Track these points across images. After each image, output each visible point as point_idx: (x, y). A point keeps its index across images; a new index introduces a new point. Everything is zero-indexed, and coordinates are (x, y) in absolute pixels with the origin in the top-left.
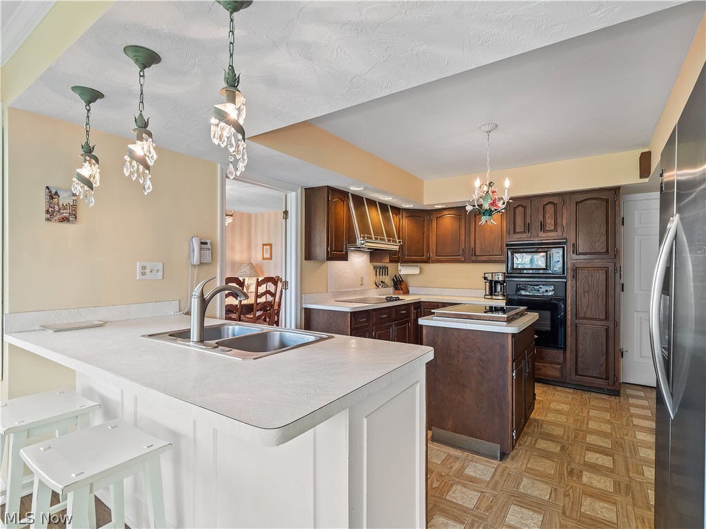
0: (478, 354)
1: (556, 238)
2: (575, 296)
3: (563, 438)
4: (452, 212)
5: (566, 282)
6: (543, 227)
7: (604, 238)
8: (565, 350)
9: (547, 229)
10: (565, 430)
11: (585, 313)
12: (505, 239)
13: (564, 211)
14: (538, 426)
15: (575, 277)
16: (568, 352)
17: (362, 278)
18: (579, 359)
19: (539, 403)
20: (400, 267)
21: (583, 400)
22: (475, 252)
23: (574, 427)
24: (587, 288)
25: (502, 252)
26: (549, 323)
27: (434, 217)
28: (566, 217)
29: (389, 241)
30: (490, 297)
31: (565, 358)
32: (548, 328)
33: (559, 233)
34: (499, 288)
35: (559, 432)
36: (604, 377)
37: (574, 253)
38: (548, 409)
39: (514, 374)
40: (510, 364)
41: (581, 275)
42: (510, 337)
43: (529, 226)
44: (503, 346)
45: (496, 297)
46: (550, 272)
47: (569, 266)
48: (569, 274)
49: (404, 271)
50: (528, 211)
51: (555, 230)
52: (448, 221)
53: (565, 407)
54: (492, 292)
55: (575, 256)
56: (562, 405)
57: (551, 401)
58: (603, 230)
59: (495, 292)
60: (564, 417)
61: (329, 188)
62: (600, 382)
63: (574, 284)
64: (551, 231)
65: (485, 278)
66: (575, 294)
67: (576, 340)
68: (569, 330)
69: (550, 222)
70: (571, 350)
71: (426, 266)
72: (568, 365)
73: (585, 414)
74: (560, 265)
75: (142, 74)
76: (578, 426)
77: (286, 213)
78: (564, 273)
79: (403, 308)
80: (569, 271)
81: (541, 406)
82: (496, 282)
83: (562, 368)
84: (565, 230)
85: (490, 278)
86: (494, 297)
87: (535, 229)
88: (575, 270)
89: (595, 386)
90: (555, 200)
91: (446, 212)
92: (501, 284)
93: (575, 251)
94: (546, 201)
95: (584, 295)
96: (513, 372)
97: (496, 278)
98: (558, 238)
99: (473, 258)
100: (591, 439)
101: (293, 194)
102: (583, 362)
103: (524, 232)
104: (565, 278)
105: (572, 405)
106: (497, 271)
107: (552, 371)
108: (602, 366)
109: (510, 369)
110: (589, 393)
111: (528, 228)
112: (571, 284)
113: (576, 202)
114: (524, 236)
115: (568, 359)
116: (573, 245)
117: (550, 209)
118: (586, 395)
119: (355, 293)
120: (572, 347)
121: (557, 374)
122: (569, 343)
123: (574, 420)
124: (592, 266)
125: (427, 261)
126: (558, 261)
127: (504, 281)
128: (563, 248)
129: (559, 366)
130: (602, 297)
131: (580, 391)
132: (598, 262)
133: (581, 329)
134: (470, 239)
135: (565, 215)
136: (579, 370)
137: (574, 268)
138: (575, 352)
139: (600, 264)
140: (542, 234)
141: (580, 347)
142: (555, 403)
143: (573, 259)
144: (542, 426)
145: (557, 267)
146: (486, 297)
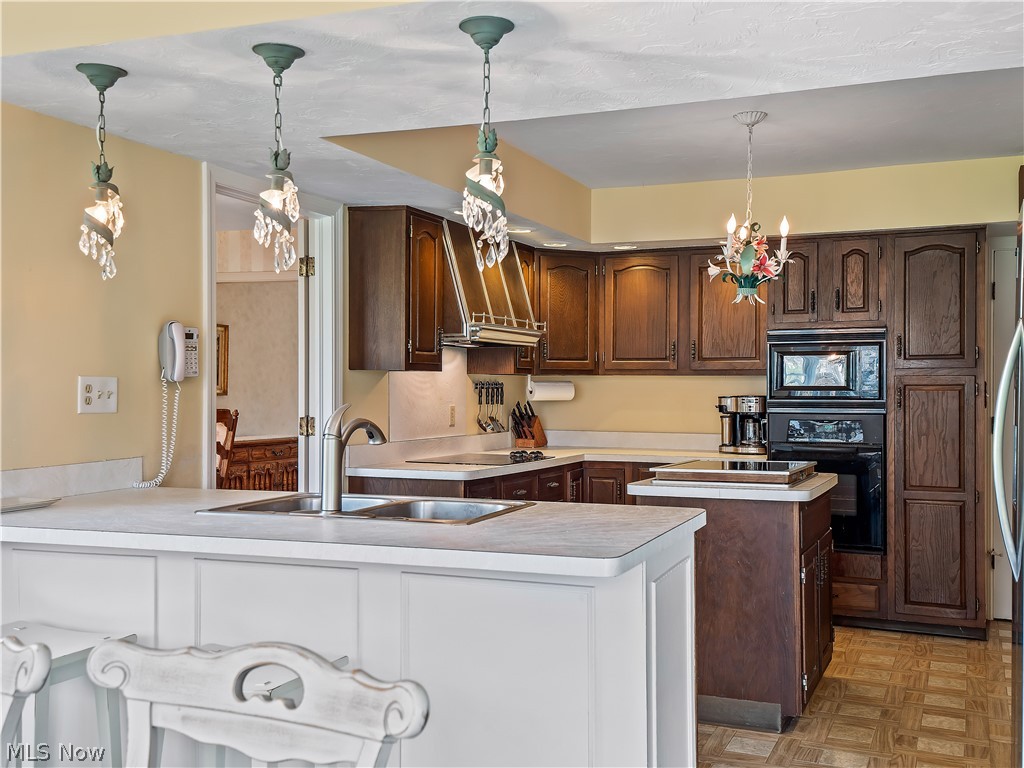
0: (740, 544)
1: (866, 324)
2: (902, 443)
3: (885, 700)
4: (650, 260)
5: (885, 415)
6: (841, 301)
7: (955, 327)
8: (885, 554)
9: (850, 305)
10: (887, 692)
11: (922, 477)
12: (763, 325)
13: (883, 269)
14: (840, 687)
15: (902, 404)
16: (891, 557)
17: (453, 409)
18: (912, 570)
19: (839, 656)
20: (530, 385)
21: (919, 648)
22: (700, 351)
23: (904, 685)
24: (924, 424)
25: (758, 351)
26: (853, 499)
27: (608, 270)
28: (885, 284)
29: (521, 325)
30: (731, 449)
31: (884, 570)
32: (852, 511)
33: (872, 314)
34: (751, 429)
35: (877, 693)
36: (958, 603)
37: (900, 355)
38: (856, 663)
39: (803, 575)
40: (796, 556)
41: (913, 399)
42: (796, 509)
43: (813, 298)
44: (784, 527)
45: (745, 450)
46: (852, 394)
47: (892, 381)
48: (891, 399)
49: (540, 392)
50: (813, 268)
51: (864, 308)
52: (639, 279)
53: (887, 660)
54: (736, 438)
55: (902, 363)
56: (882, 657)
57: (859, 653)
58: (955, 310)
59: (743, 436)
60: (884, 673)
61: (411, 211)
62: (952, 614)
63: (900, 419)
64: (857, 310)
65: (721, 408)
66: (902, 439)
67: (905, 533)
68: (891, 512)
69: (855, 290)
70: (897, 552)
71: (589, 383)
72: (891, 584)
73: (923, 668)
74: (873, 379)
75: (277, 81)
76: (911, 683)
77: (307, 261)
78: (881, 397)
79: (551, 475)
80: (892, 392)
81: (843, 660)
82: (745, 417)
83: (879, 590)
84: (884, 309)
85: (731, 408)
86: (740, 450)
87: (826, 305)
88: (903, 391)
89: (940, 622)
90: (864, 245)
91: (635, 260)
92: (755, 421)
93: (903, 353)
94: (847, 247)
95: (920, 441)
96: (801, 571)
97: (744, 409)
98: (870, 324)
99: (697, 364)
100: (930, 700)
101: (327, 220)
102: (918, 577)
103: (803, 311)
104: (883, 406)
105: (899, 657)
106: (747, 392)
107: (860, 598)
108: (953, 581)
109: (796, 565)
110: (930, 638)
111: (811, 303)
112: (895, 419)
113: (905, 253)
114: (805, 318)
115: (890, 573)
116: (899, 338)
117: (855, 265)
118: (925, 642)
119: (440, 443)
120: (898, 547)
121: (870, 603)
122: (891, 539)
123: (904, 677)
124: (933, 382)
125: (593, 371)
126: (871, 372)
127: (762, 415)
128: (881, 345)
129: (873, 588)
130: (953, 444)
131: (913, 637)
132: (946, 374)
133: (915, 510)
134: (689, 323)
135: (884, 278)
136: (912, 593)
137: (902, 386)
138: (903, 557)
139: (949, 380)
140: (839, 316)
141: (913, 545)
142: (868, 655)
143: (898, 366)
144: (846, 687)
145: (868, 385)
146: (725, 449)
